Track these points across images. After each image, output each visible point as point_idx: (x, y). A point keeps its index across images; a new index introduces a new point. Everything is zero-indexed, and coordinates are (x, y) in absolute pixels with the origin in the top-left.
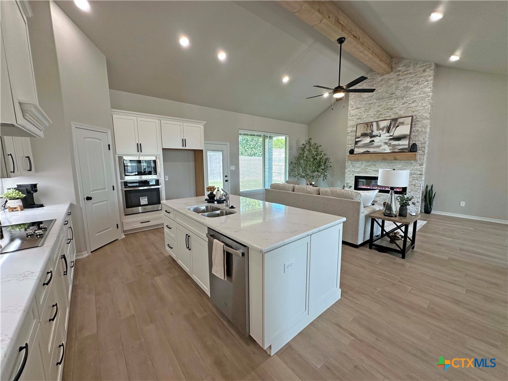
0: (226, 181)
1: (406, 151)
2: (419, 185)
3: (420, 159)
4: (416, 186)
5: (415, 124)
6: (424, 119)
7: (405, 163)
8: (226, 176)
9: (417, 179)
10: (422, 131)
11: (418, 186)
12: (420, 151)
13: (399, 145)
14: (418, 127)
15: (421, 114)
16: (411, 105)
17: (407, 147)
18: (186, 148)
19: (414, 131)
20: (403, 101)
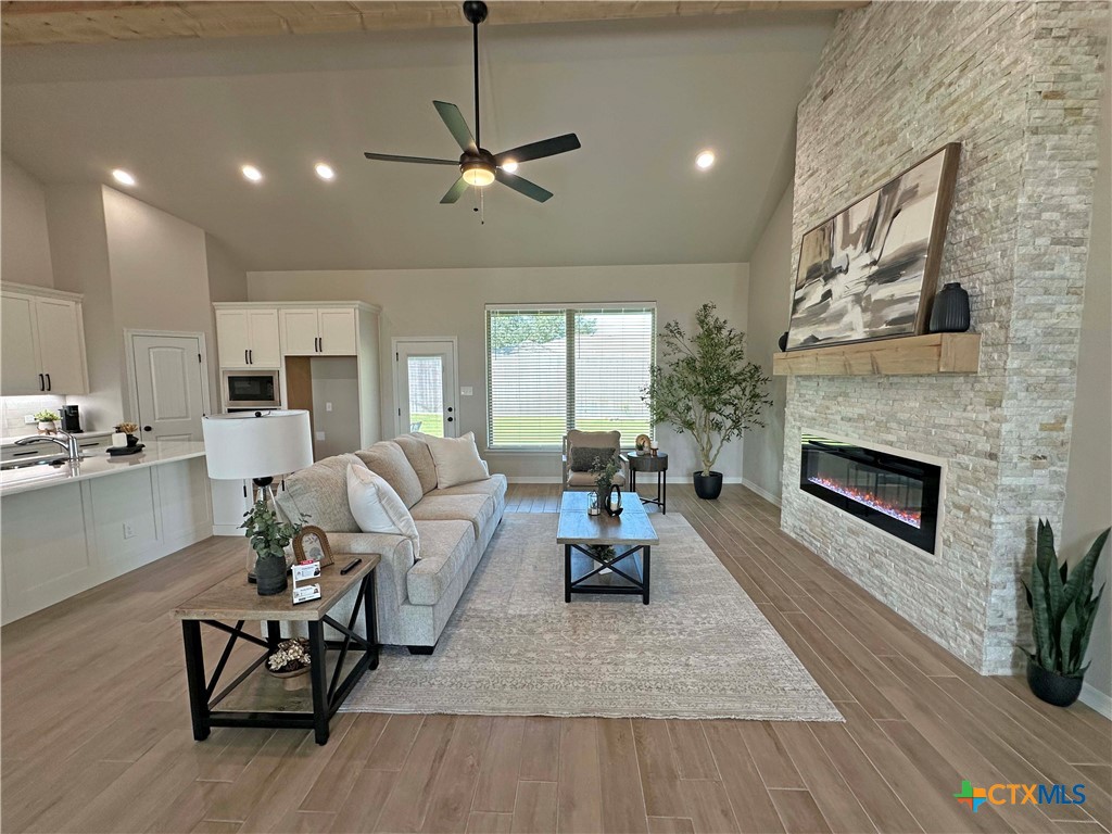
0: (450, 419)
1: (908, 326)
2: (984, 515)
3: (989, 369)
4: (973, 518)
5: (971, 183)
6: (1007, 141)
7: (932, 386)
8: (450, 410)
9: (976, 482)
10: (996, 208)
11: (979, 519)
12: (987, 327)
13: (893, 301)
14: (978, 198)
15: (995, 117)
16: (957, 90)
17: (915, 307)
18: (322, 354)
19: (965, 223)
20: (928, 84)
